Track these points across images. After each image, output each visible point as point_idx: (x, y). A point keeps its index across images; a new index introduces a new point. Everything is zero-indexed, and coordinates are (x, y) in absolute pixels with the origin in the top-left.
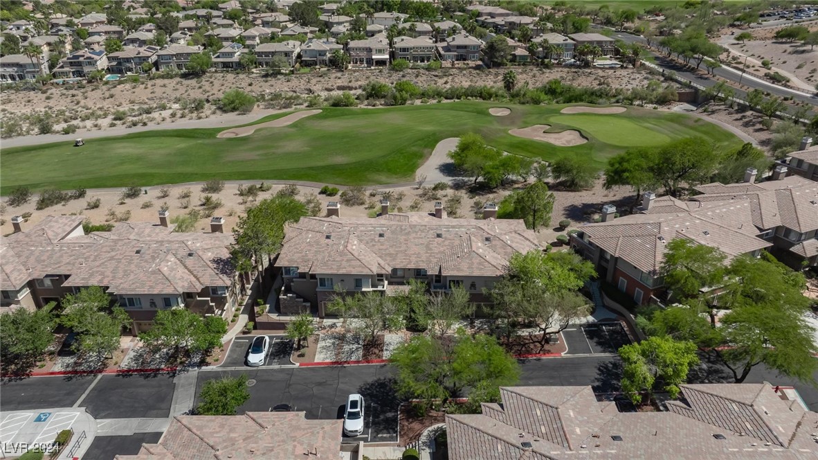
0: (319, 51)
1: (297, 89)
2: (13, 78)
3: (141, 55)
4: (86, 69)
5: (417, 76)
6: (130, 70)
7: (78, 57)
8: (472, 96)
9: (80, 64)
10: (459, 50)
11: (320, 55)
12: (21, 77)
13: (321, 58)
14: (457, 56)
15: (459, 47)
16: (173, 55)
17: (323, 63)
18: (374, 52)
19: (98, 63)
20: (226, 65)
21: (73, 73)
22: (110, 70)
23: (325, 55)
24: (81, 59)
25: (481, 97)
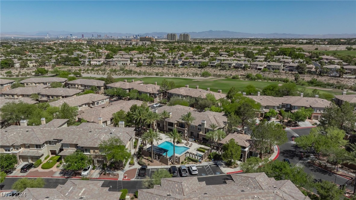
0: (240, 64)
1: (227, 74)
2: (159, 64)
3: (190, 61)
4: (176, 64)
5: (269, 74)
6: (186, 65)
7: (174, 60)
8: (280, 81)
9: (174, 62)
10: (290, 68)
11: (241, 65)
12: (160, 64)
13: (240, 66)
14: (289, 69)
15: (290, 66)
16: (198, 62)
17: (241, 68)
18: (259, 66)
19: (179, 62)
20: (212, 66)
21: (172, 64)
22: (181, 65)
23: (242, 65)
24: (175, 61)
25: (284, 81)
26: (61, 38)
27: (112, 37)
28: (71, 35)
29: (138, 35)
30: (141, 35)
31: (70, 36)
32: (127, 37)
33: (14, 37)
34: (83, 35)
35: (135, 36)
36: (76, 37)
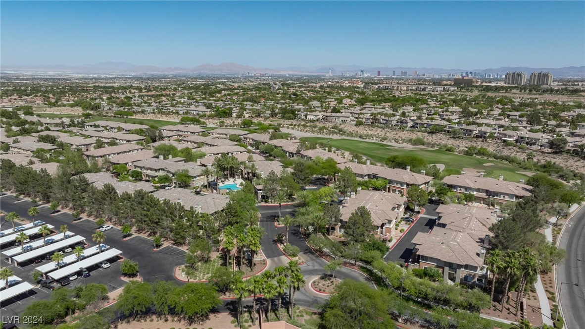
0: (484, 132)
4: (404, 125)
11: (484, 134)
23: (486, 134)
26: (348, 75)
27: (424, 75)
28: (362, 71)
29: (471, 73)
30: (475, 73)
31: (359, 73)
32: (450, 75)
33: (289, 75)
34: (379, 73)
35: (464, 75)
36: (369, 75)
